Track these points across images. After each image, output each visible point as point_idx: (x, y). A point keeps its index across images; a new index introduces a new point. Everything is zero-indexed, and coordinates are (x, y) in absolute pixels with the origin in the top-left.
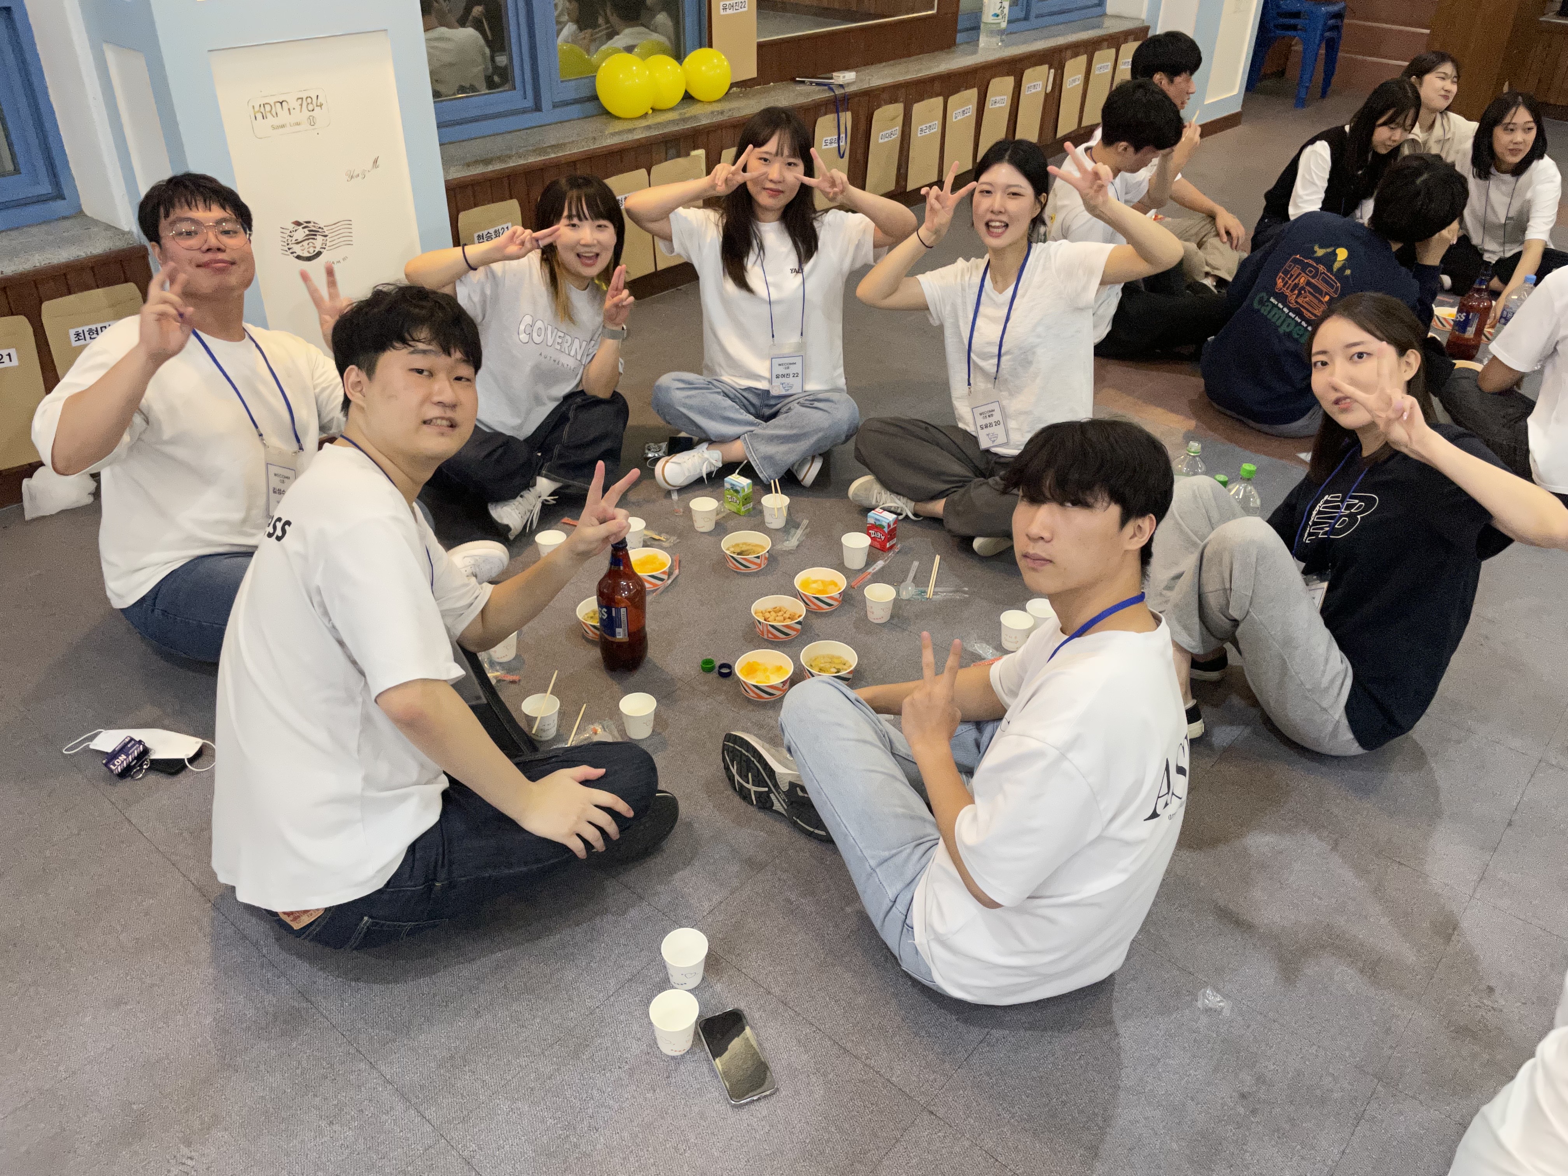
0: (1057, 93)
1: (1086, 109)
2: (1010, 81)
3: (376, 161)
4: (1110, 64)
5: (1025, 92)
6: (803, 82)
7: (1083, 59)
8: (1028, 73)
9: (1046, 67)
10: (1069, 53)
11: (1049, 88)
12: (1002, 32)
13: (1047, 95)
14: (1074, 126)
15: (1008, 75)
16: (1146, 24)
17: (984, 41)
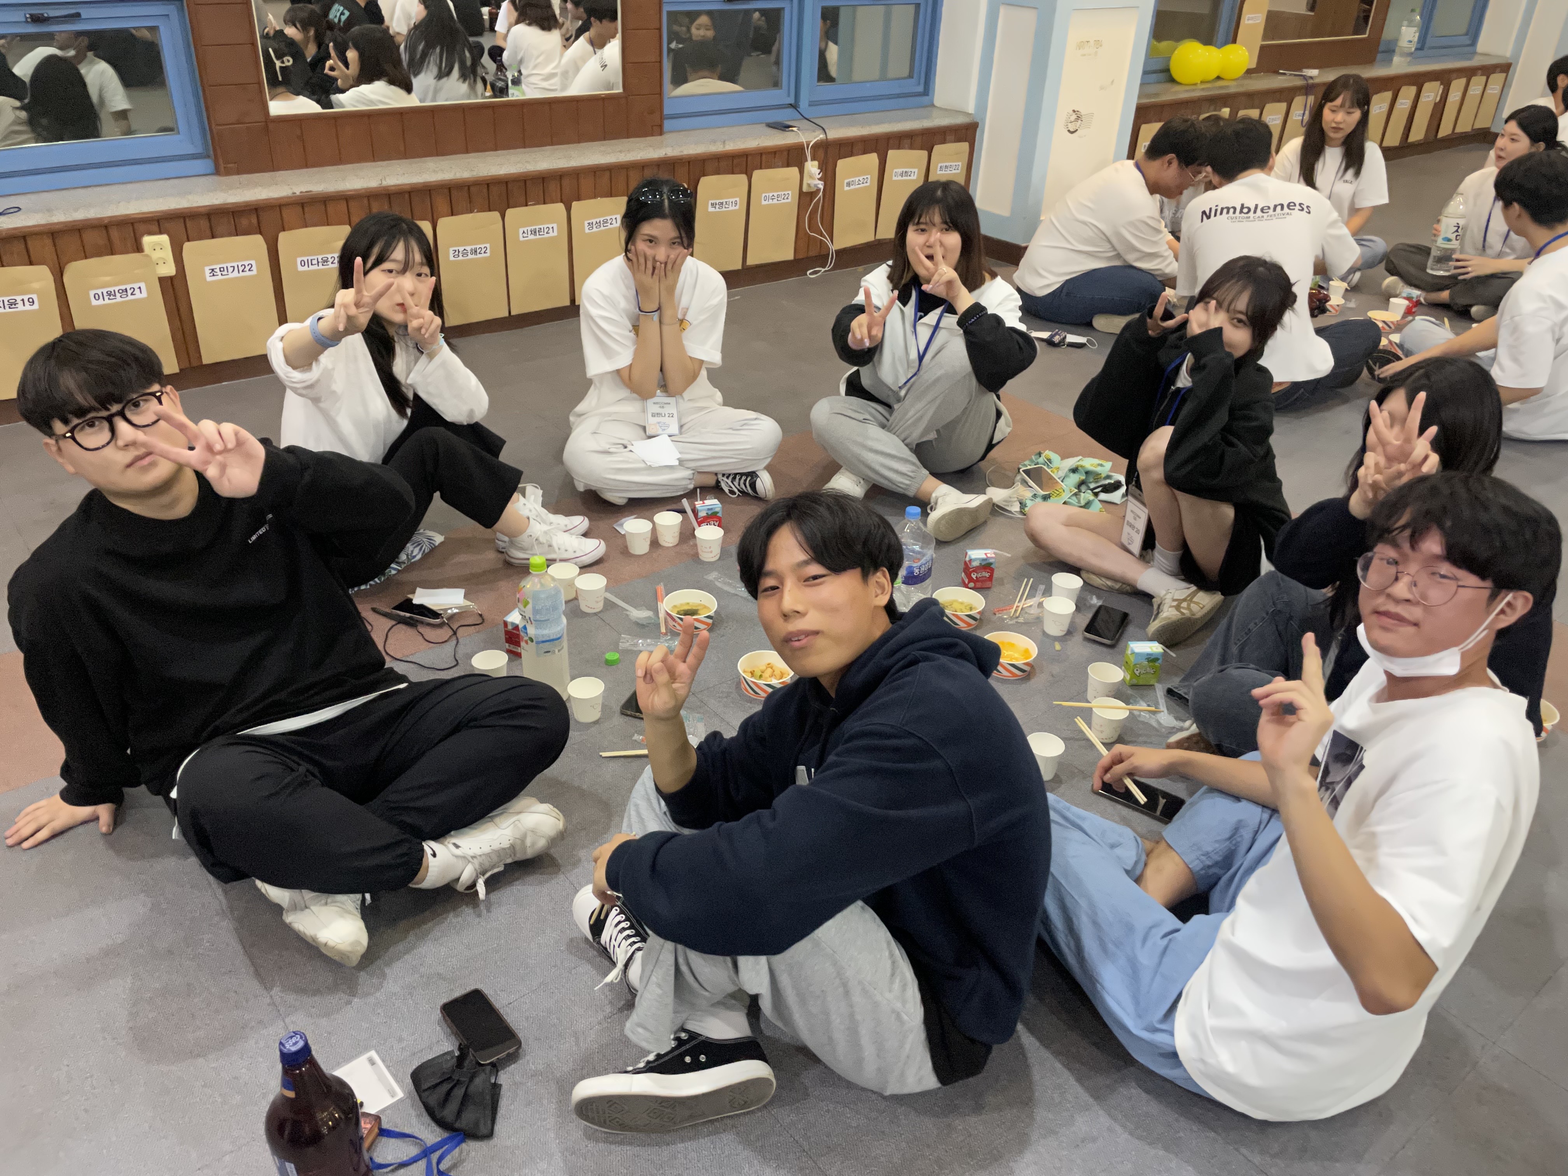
0: (1442, 105)
1: (1459, 122)
2: (1413, 90)
3: (1113, 82)
4: (1481, 88)
5: (1423, 99)
6: (1284, 74)
7: (1463, 81)
8: (1427, 86)
9: (1439, 83)
10: (1455, 75)
11: (1438, 99)
12: (1411, 54)
13: (1436, 104)
14: (1450, 132)
15: (1413, 85)
16: (1510, 61)
17: (1396, 59)
